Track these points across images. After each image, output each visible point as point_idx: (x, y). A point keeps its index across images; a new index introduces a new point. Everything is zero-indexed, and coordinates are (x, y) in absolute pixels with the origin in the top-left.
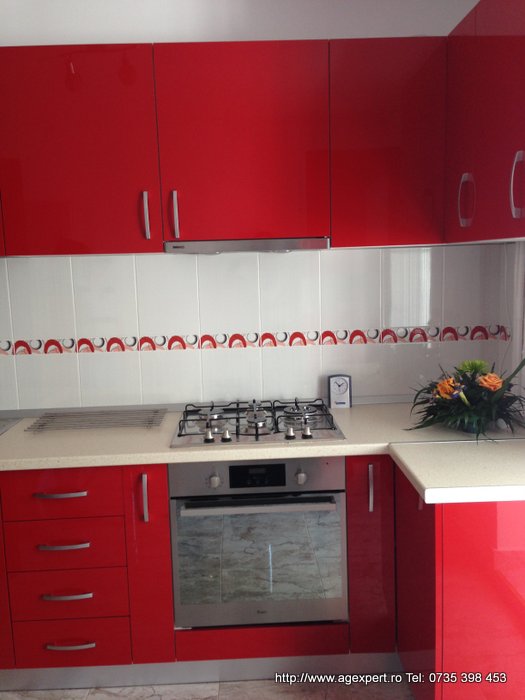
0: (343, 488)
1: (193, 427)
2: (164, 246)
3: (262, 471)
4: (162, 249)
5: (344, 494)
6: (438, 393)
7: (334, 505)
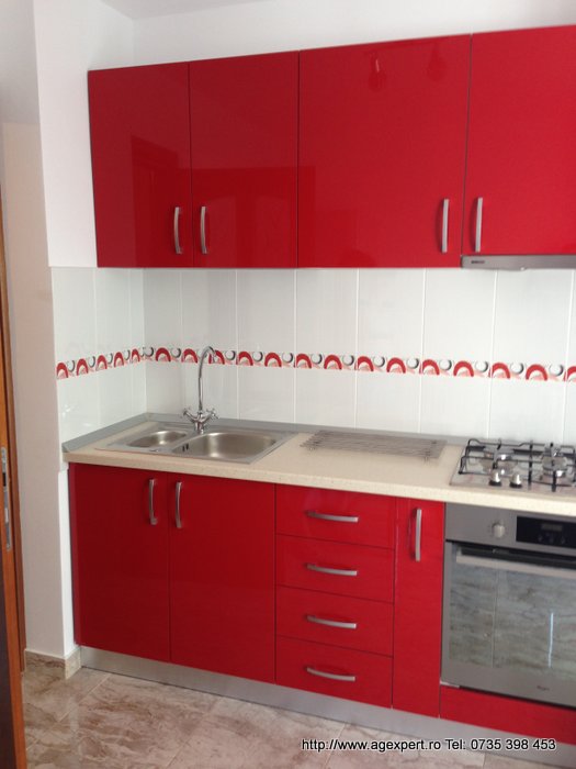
1: (475, 465)
2: (461, 259)
3: (558, 528)
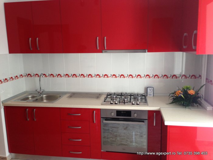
0: (147, 119)
2: (102, 51)
3: (125, 112)
6: (176, 94)
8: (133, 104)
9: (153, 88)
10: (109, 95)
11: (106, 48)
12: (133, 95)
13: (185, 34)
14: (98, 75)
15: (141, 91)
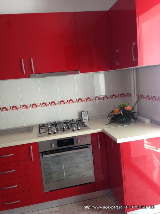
0: (91, 143)
2: (30, 76)
3: (67, 141)
4: (29, 77)
5: (91, 145)
6: (115, 113)
7: (89, 148)
8: (73, 130)
9: (87, 111)
10: (41, 126)
11: (34, 72)
12: (69, 122)
13: (117, 51)
14: (24, 106)
15: (75, 117)
